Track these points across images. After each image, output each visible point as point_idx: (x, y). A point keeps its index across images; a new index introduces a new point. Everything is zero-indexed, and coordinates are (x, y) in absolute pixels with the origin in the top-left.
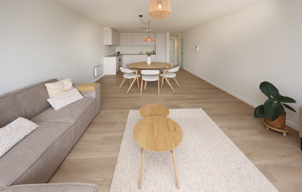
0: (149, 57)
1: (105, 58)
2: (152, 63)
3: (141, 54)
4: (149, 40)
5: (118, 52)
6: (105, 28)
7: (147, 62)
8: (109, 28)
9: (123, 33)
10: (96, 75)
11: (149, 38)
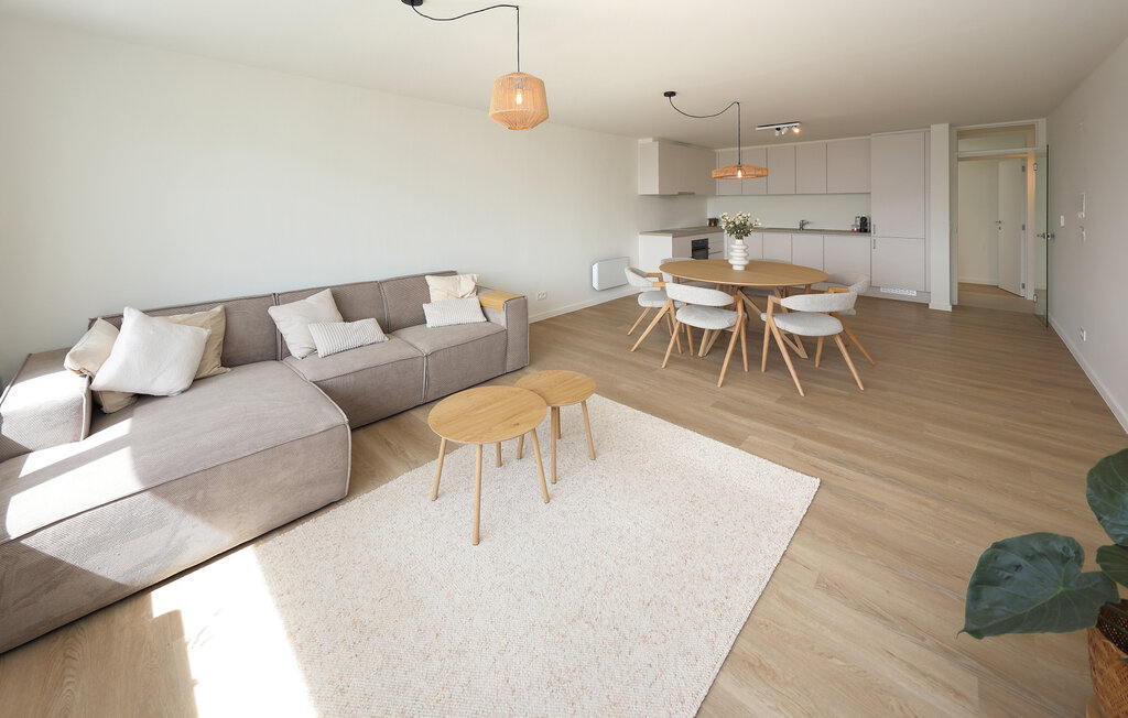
0: (739, 241)
1: (640, 236)
2: (752, 266)
3: (802, 228)
4: (740, 174)
5: (710, 220)
6: (640, 141)
7: (731, 262)
8: (650, 140)
9: (723, 150)
10: (595, 285)
11: (740, 167)
